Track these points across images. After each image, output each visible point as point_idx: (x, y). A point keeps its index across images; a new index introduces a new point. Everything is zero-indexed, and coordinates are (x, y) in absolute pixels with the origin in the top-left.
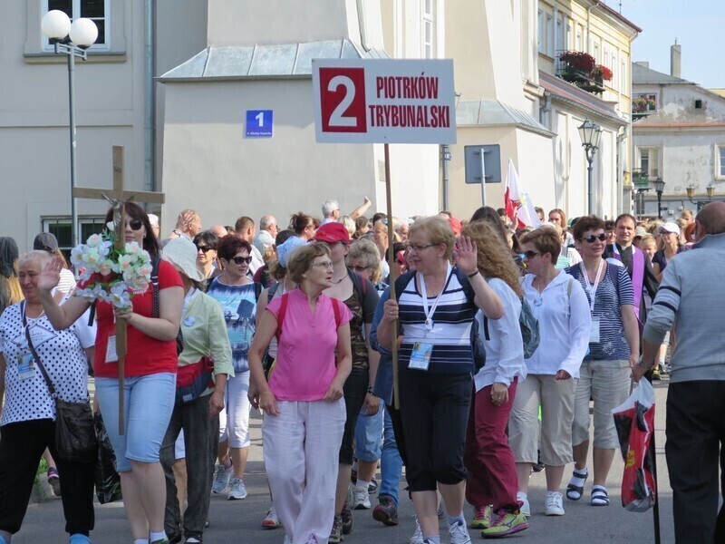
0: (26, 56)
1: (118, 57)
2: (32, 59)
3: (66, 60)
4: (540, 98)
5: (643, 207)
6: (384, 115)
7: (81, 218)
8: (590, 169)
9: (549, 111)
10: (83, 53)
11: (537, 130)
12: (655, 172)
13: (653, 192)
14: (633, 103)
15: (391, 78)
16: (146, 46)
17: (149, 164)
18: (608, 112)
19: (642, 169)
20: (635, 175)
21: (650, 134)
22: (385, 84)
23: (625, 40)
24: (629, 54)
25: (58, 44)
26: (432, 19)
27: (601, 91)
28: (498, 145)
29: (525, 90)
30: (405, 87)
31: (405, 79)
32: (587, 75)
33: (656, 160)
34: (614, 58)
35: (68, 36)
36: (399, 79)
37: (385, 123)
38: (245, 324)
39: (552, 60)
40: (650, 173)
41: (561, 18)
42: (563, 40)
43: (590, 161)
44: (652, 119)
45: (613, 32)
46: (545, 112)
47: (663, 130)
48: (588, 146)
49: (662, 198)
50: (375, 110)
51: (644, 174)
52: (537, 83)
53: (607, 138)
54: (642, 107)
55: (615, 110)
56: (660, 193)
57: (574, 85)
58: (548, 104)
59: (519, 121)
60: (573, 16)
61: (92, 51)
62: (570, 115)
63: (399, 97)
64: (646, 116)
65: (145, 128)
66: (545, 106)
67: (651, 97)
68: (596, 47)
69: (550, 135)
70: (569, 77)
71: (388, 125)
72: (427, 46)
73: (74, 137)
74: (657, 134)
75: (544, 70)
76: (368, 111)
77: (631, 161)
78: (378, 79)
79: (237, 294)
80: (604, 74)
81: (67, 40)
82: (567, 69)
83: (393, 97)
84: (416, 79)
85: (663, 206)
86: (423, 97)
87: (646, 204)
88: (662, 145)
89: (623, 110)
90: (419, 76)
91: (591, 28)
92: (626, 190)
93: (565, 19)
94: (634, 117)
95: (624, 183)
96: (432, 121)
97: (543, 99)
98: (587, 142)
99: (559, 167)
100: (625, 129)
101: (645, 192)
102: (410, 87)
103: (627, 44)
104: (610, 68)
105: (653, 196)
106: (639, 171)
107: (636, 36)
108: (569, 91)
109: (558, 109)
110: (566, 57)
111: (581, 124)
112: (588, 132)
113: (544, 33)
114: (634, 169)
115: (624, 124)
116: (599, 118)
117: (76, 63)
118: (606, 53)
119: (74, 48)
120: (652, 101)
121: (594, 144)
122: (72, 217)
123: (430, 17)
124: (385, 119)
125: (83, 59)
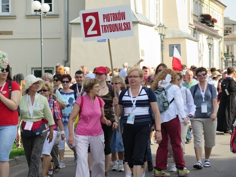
0: (27, 16)
1: (56, 16)
2: (29, 17)
3: (39, 17)
4: (194, 29)
5: (227, 64)
6: (107, 28)
7: (44, 68)
8: (210, 52)
9: (197, 33)
10: (45, 15)
11: (193, 39)
12: (231, 53)
13: (231, 59)
14: (224, 31)
15: (108, 14)
16: (65, 12)
17: (66, 50)
18: (216, 34)
19: (227, 52)
20: (225, 54)
21: (229, 40)
22: (106, 17)
23: (221, 10)
24: (223, 15)
25: (37, 12)
26: (158, 3)
27: (213, 26)
28: (180, 44)
29: (189, 26)
30: (113, 17)
31: (113, 14)
32: (209, 21)
33: (231, 49)
34: (218, 16)
35: (40, 9)
36: (111, 14)
37: (107, 31)
38: (71, 106)
39: (197, 16)
40: (229, 53)
41: (200, 3)
42: (201, 10)
43: (210, 49)
44: (230, 35)
45: (217, 7)
46: (195, 33)
47: (234, 39)
48: (209, 44)
49: (234, 62)
50: (103, 27)
51: (228, 54)
52: (193, 24)
53: (216, 42)
54: (227, 32)
55: (218, 33)
56: (233, 60)
57: (205, 24)
58: (196, 31)
59: (187, 36)
60: (204, 2)
61: (48, 14)
62: (203, 34)
63: (112, 21)
64: (228, 35)
65: (65, 39)
66: (195, 32)
67: (230, 28)
68: (212, 12)
69: (197, 41)
70: (203, 22)
71: (108, 32)
72: (157, 12)
73: (42, 42)
74: (232, 40)
75: (195, 20)
76: (101, 27)
77: (224, 50)
78: (103, 15)
79: (68, 95)
80: (214, 21)
81: (40, 11)
82: (202, 19)
83: (109, 21)
84: (117, 13)
85: (234, 64)
86: (120, 20)
87: (228, 64)
88: (233, 44)
89: (221, 33)
90: (118, 12)
91: (210, 6)
92: (222, 59)
93: (202, 3)
94: (224, 35)
95: (221, 56)
96: (124, 28)
97: (195, 29)
98: (209, 43)
99: (200, 51)
100: (221, 39)
101: (228, 59)
102: (115, 17)
103: (222, 11)
104: (216, 19)
105: (231, 61)
106: (226, 53)
107: (225, 9)
108: (203, 26)
109: (199, 32)
110: (202, 16)
111: (207, 37)
112: (209, 40)
113: (195, 8)
114: (224, 52)
115: (221, 37)
116: (213, 35)
117: (43, 18)
118: (215, 14)
119: (42, 13)
120: (230, 30)
121: (211, 44)
122: (41, 68)
123: (158, 2)
124: (107, 30)
125: (45, 16)
